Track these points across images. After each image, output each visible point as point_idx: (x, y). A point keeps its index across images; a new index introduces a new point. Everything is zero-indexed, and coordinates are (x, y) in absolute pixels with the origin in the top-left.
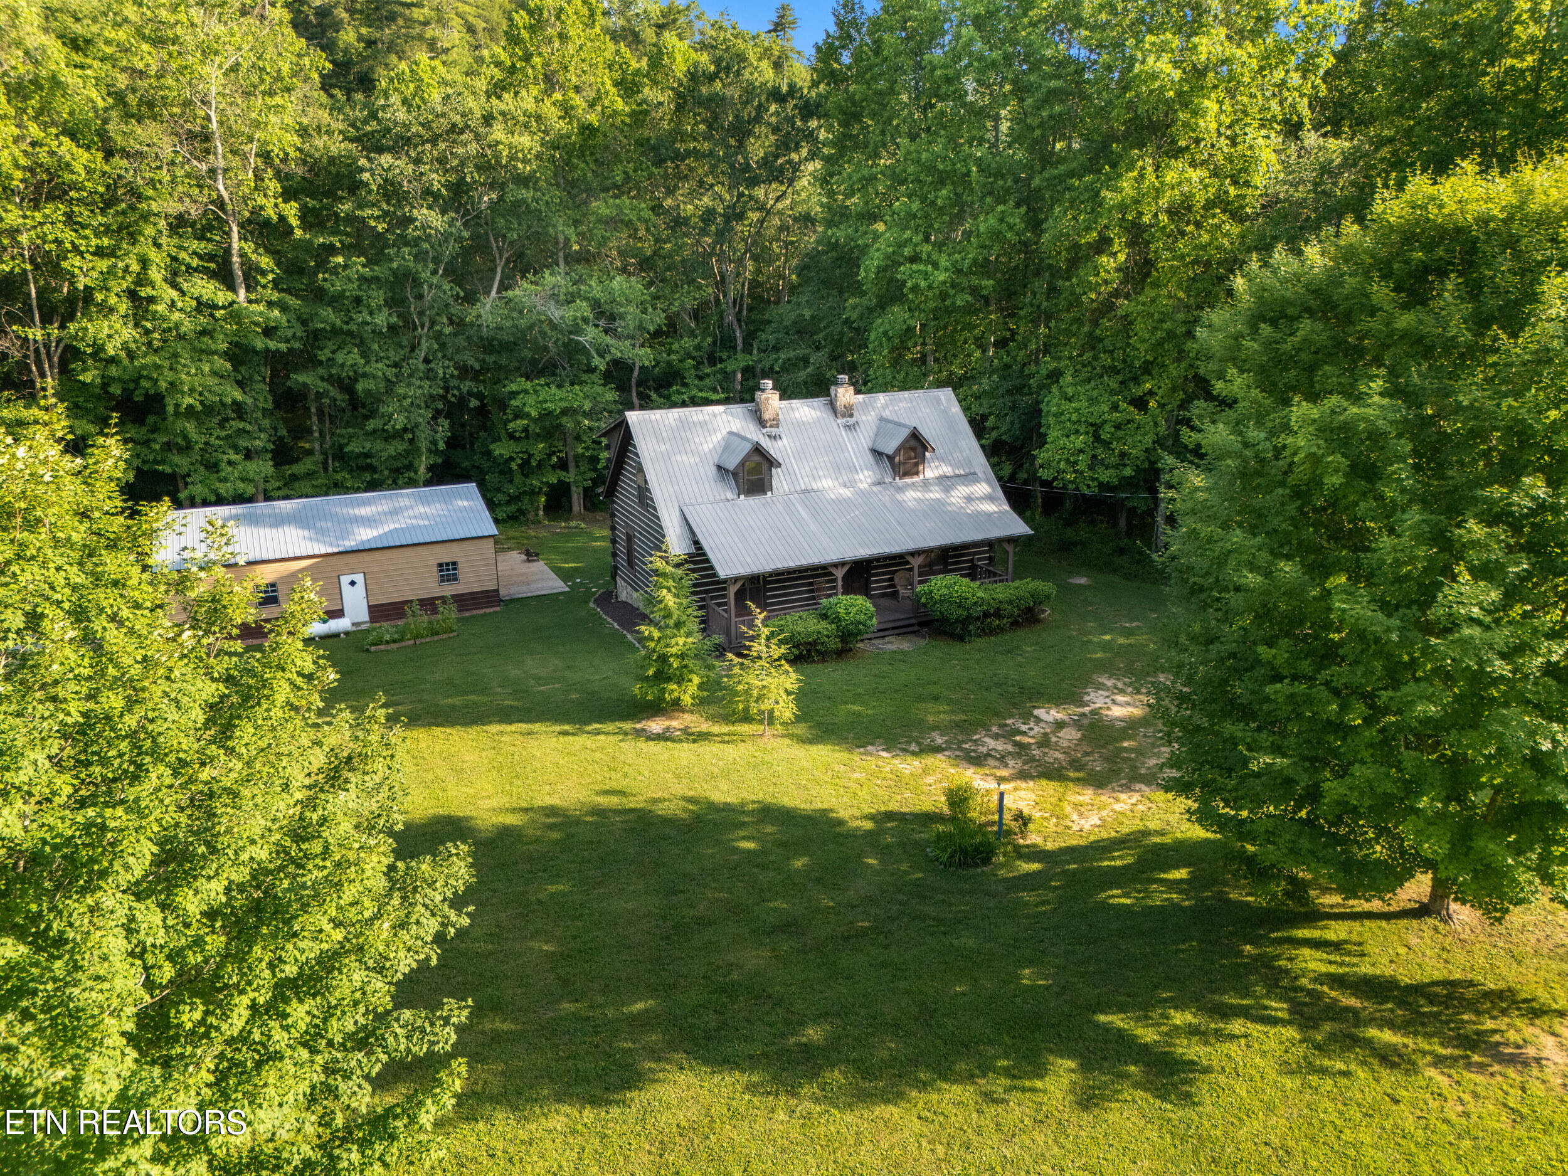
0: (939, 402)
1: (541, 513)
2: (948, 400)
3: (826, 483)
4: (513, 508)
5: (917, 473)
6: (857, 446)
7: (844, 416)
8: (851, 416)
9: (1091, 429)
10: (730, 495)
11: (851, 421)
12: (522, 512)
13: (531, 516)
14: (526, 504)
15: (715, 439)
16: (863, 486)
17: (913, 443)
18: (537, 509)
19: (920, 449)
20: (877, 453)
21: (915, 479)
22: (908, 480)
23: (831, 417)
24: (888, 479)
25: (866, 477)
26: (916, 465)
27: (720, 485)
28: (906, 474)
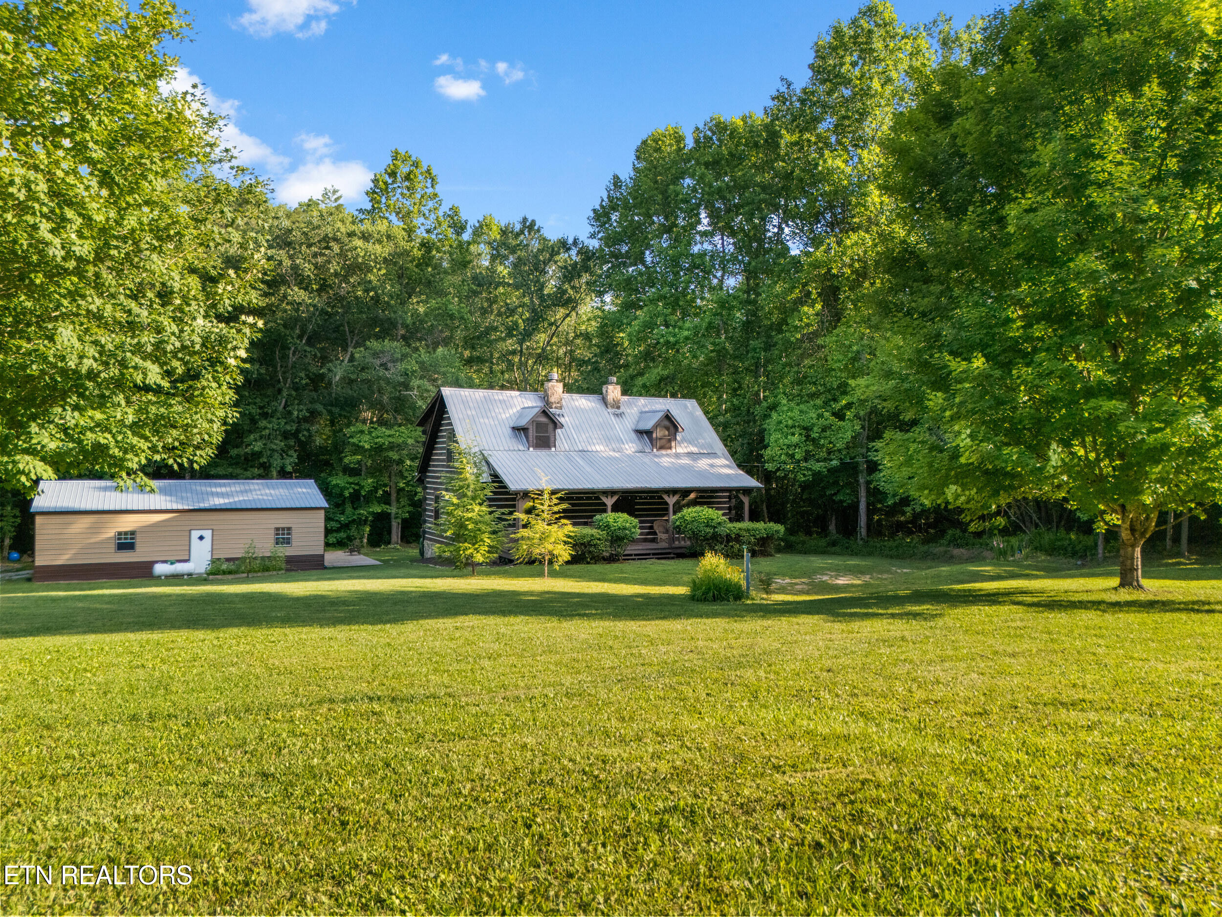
0: (686, 407)
1: (365, 541)
2: (693, 407)
3: (599, 448)
4: (342, 535)
5: (670, 448)
6: (624, 427)
7: (613, 407)
8: (618, 408)
9: (804, 432)
10: (521, 448)
11: (618, 411)
12: (350, 539)
13: (357, 542)
14: (353, 532)
15: (511, 412)
16: (629, 452)
17: (667, 423)
18: (361, 539)
19: (672, 429)
20: (640, 433)
21: (669, 451)
22: (664, 452)
23: (603, 408)
24: (648, 450)
25: (631, 447)
26: (670, 441)
27: (514, 440)
28: (662, 448)
